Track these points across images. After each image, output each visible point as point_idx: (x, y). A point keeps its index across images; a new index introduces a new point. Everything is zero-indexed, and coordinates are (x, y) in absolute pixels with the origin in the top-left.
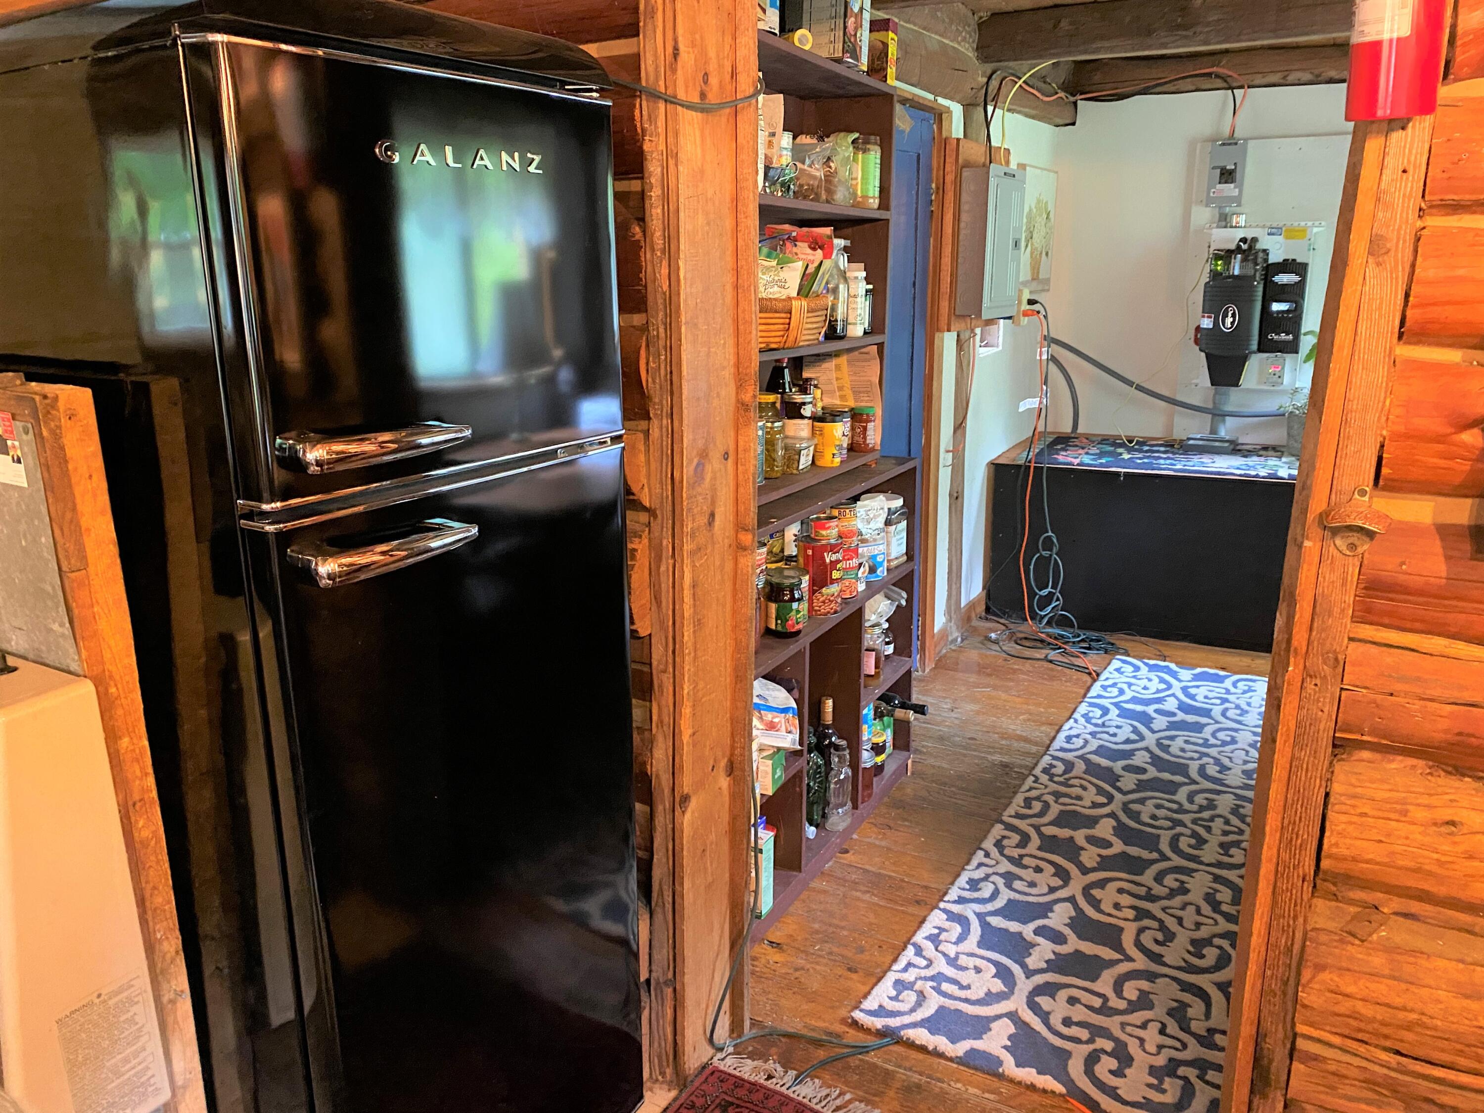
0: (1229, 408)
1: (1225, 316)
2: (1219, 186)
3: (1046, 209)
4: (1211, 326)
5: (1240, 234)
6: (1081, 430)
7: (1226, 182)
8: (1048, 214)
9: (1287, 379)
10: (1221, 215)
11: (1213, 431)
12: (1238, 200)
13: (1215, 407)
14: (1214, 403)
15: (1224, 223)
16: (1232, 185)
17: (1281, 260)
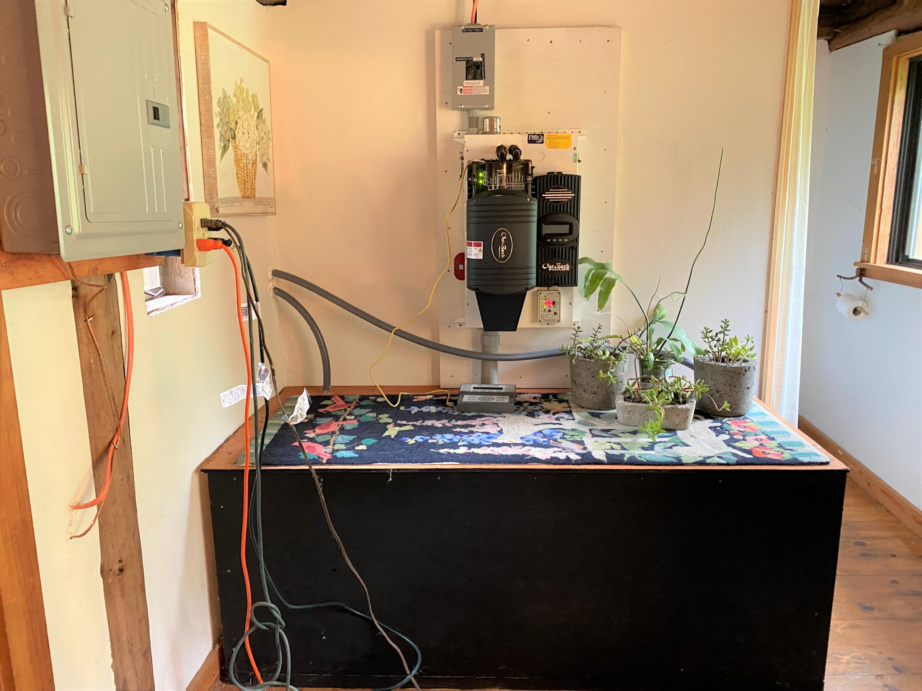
0: (501, 350)
1: (498, 243)
2: (466, 82)
3: (256, 107)
4: (481, 257)
5: (497, 140)
6: (334, 382)
7: (474, 78)
8: (260, 115)
9: (563, 315)
10: (470, 119)
11: (485, 379)
12: (490, 99)
13: (484, 351)
14: (483, 346)
15: (475, 129)
16: (481, 82)
17: (545, 173)
